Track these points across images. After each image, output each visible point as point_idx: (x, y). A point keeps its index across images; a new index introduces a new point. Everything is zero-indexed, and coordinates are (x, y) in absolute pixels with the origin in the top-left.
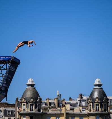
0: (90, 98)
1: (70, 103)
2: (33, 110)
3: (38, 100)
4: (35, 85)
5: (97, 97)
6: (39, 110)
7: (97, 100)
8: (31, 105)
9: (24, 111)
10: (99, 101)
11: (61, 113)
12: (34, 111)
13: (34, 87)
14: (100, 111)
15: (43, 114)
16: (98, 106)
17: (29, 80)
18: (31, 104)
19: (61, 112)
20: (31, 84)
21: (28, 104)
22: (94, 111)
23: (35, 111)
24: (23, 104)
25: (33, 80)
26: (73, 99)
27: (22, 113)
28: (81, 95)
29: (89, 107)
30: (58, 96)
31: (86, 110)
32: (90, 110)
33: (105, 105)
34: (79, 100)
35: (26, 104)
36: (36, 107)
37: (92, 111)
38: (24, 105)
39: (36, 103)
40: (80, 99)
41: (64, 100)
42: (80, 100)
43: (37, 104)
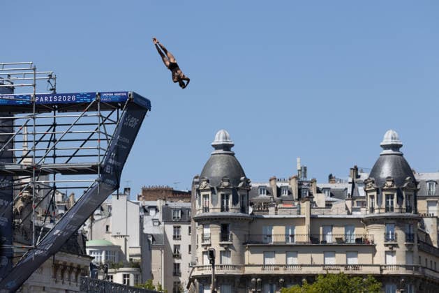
0: (372, 179)
1: (329, 189)
2: (227, 210)
3: (240, 185)
4: (232, 145)
5: (389, 175)
6: (243, 210)
7: (390, 183)
8: (223, 196)
9: (206, 211)
10: (395, 187)
11: (300, 216)
12: (230, 210)
13: (230, 150)
14: (396, 211)
15: (254, 219)
16: (392, 198)
17: (218, 133)
18: (222, 193)
19: (300, 214)
20: (223, 144)
21: (215, 194)
22: (381, 211)
23: (233, 211)
24: (202, 193)
25: (228, 134)
26: (340, 178)
27: (200, 215)
28: (356, 169)
29: (369, 200)
30: (301, 170)
31: (362, 209)
32: (372, 210)
33: (408, 197)
34: (350, 183)
35: (210, 193)
36: (235, 203)
37: (376, 211)
38: (205, 196)
39: (235, 191)
40: (353, 180)
41: (314, 181)
42: (353, 183)
43: (239, 195)
